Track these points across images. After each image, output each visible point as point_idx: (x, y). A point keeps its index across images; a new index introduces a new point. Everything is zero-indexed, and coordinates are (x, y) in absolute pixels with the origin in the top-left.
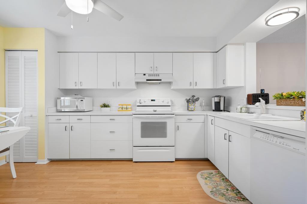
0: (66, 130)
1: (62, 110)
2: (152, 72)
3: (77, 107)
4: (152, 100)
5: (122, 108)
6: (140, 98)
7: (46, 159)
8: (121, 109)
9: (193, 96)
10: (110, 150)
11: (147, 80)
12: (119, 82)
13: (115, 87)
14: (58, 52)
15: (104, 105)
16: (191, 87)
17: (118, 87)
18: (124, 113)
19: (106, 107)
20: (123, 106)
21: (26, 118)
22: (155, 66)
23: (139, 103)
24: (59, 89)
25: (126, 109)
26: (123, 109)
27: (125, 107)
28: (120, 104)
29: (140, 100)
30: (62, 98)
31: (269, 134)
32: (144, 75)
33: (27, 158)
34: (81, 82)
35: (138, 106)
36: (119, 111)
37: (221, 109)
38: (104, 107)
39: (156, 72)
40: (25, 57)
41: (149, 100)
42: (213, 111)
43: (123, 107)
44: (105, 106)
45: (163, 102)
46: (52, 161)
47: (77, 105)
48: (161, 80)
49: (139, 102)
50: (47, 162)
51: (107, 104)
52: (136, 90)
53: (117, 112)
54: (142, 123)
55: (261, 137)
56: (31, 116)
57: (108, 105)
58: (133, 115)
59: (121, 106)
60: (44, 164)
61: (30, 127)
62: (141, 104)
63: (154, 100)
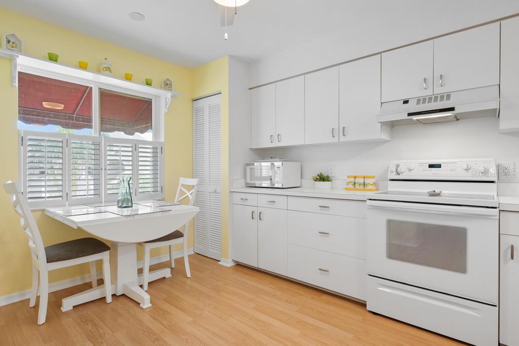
0: (253, 218)
1: (255, 184)
2: (429, 92)
3: (271, 179)
4: (431, 166)
5: (355, 183)
6: (397, 162)
7: (230, 260)
8: (351, 186)
10: (320, 269)
11: (409, 114)
12: (344, 128)
13: (336, 140)
14: (250, 89)
15: (320, 178)
17: (342, 139)
18: (360, 194)
19: (324, 181)
21: (211, 194)
22: (437, 75)
23: (395, 173)
24: (250, 149)
25: (362, 187)
26: (357, 187)
27: (361, 181)
28: (352, 175)
29: (398, 166)
30: (256, 164)
32: (406, 102)
33: (212, 253)
34: (279, 135)
35: (392, 180)
36: (347, 189)
38: (320, 181)
39: (439, 91)
40: (210, 105)
41: (421, 164)
43: (357, 181)
44: (322, 178)
45: (467, 170)
46: (239, 265)
47: (271, 176)
48: (452, 109)
49: (394, 169)
50: (233, 264)
51: (325, 174)
52: (389, 141)
53: (345, 192)
54: (390, 222)
56: (215, 192)
57: (328, 177)
58: (368, 201)
59: (352, 180)
60: (227, 267)
61: (199, 208)
62: (399, 174)
63: (439, 166)
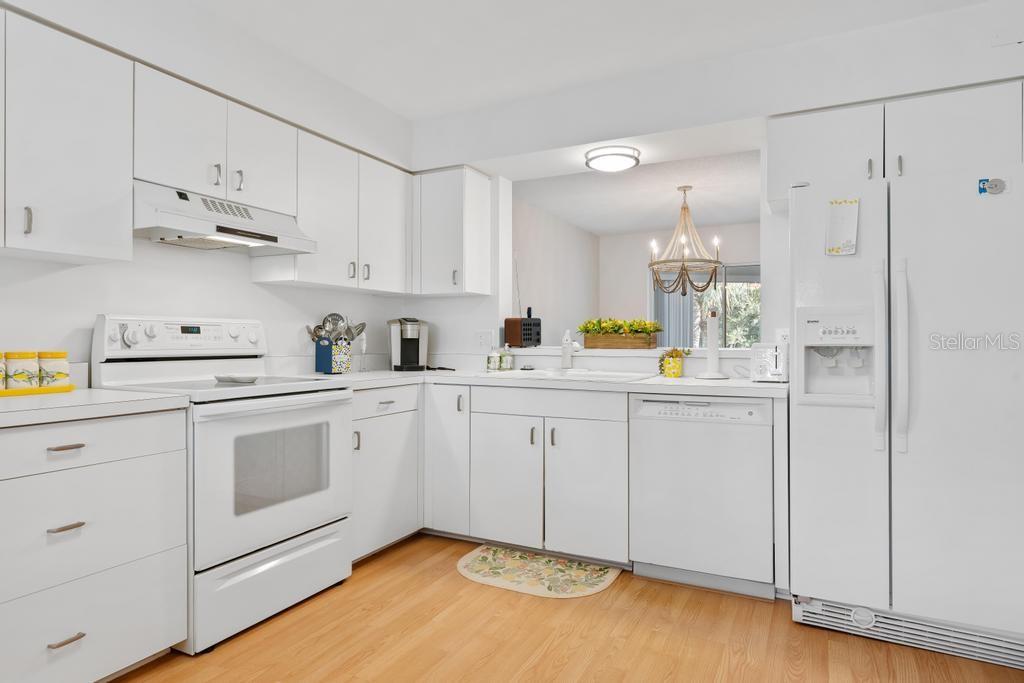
2: (219, 193)
4: (186, 330)
5: (8, 376)
6: (122, 318)
9: (336, 318)
11: (221, 229)
16: (352, 284)
20: (15, 366)
23: (119, 343)
26: (18, 384)
29: (123, 327)
31: (678, 402)
32: (182, 196)
35: (110, 360)
37: (421, 364)
42: (397, 369)
43: (12, 369)
48: (274, 239)
49: (117, 335)
55: (660, 413)
58: (193, 407)
62: (129, 347)
63: (197, 330)
